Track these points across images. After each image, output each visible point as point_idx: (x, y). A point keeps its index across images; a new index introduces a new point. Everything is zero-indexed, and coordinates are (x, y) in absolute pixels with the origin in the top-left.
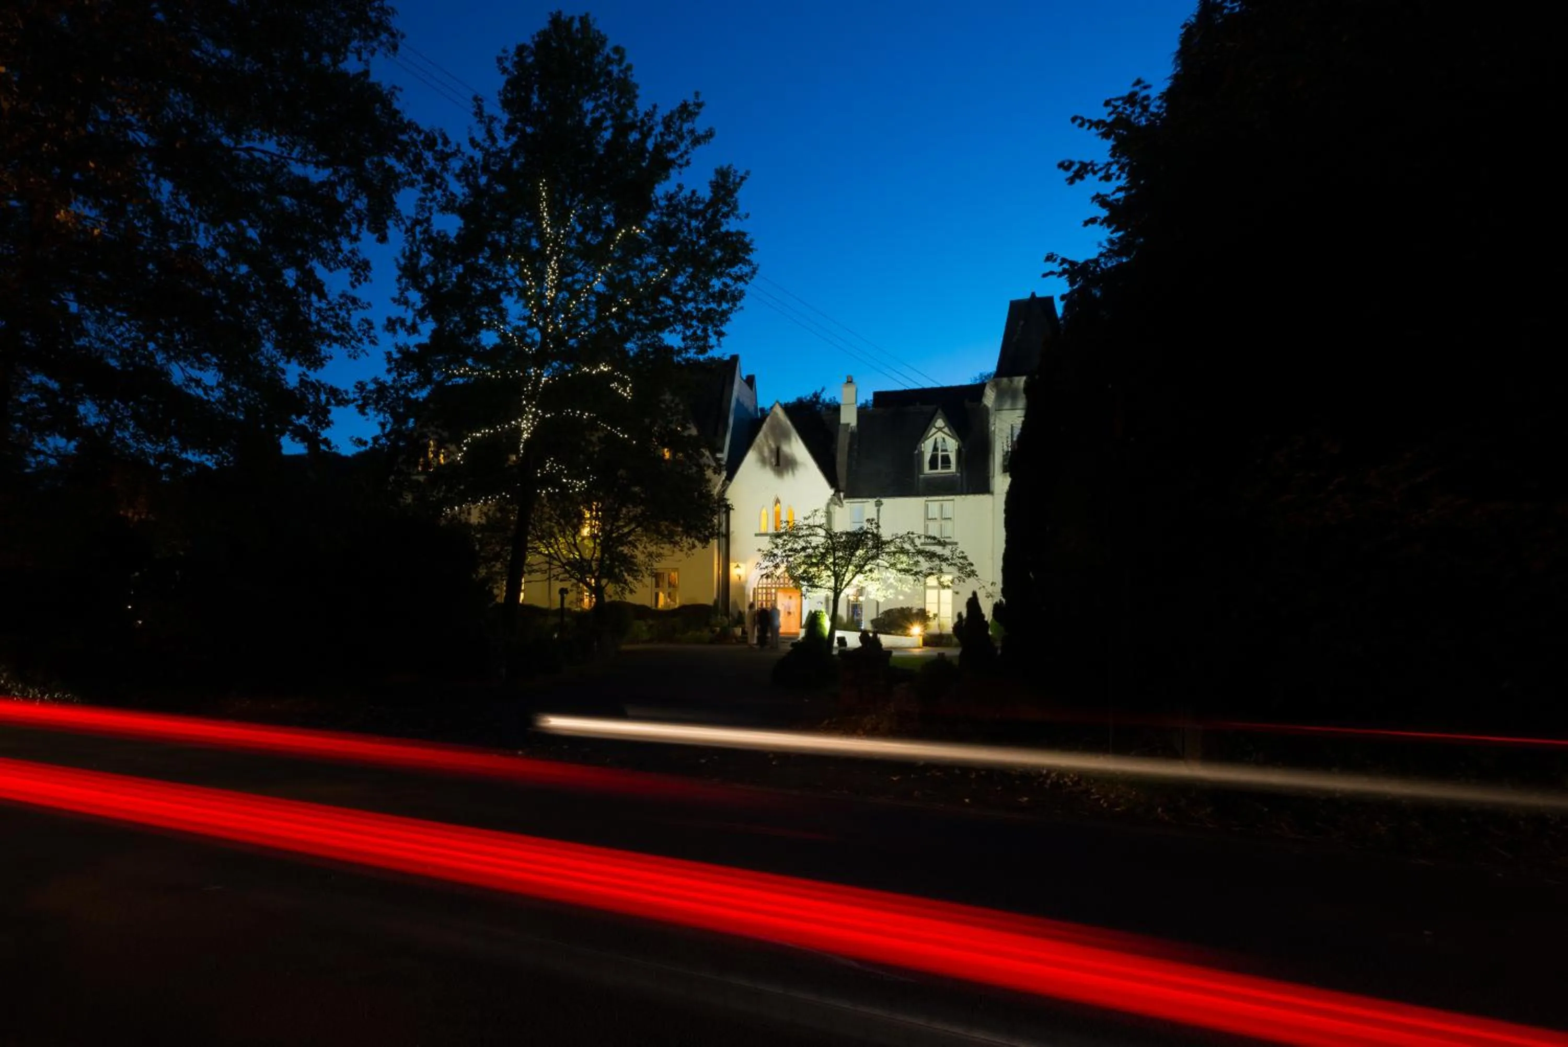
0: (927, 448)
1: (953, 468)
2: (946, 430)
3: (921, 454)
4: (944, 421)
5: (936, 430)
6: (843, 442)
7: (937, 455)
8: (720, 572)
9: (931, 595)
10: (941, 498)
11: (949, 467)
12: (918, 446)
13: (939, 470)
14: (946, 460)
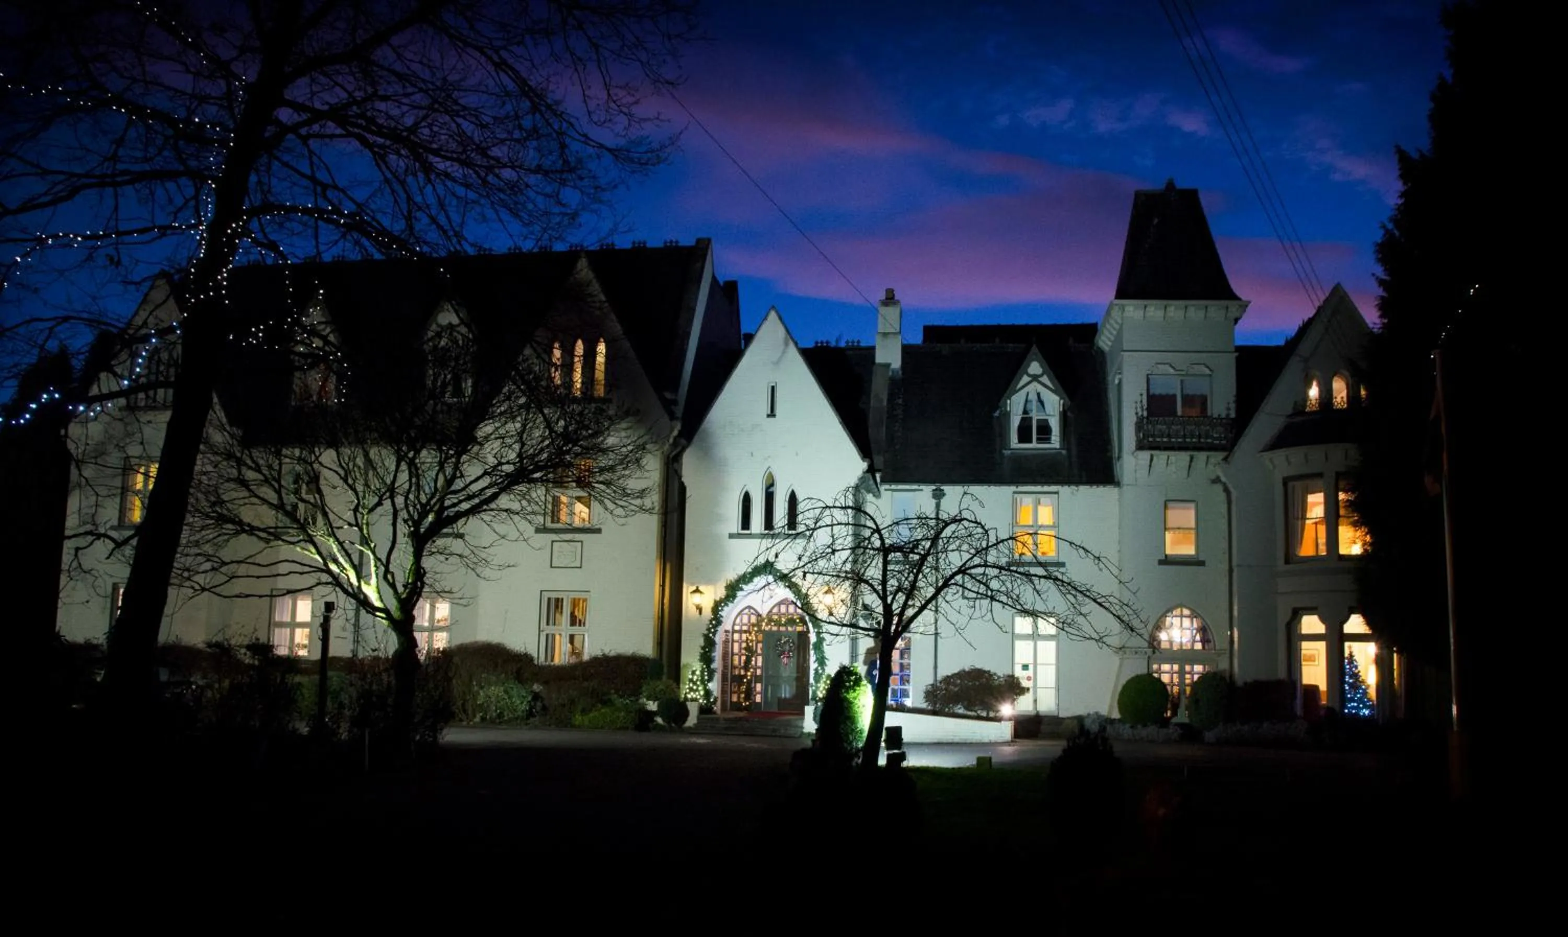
0: (1015, 405)
1: (1056, 440)
2: (1045, 379)
3: (1007, 415)
4: (1042, 366)
5: (1029, 379)
6: (879, 392)
7: (1031, 418)
8: (666, 600)
9: (1023, 652)
10: (1038, 488)
11: (1047, 440)
12: (1001, 403)
13: (1034, 445)
14: (1044, 430)
